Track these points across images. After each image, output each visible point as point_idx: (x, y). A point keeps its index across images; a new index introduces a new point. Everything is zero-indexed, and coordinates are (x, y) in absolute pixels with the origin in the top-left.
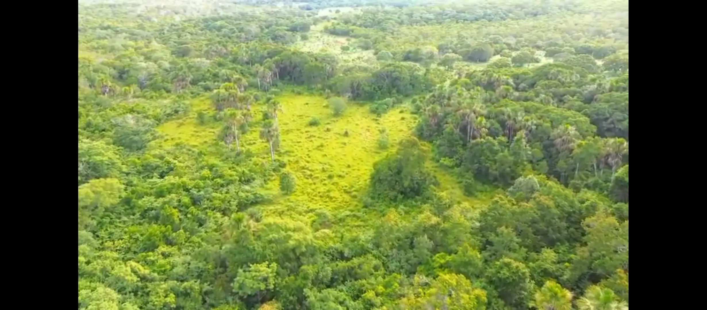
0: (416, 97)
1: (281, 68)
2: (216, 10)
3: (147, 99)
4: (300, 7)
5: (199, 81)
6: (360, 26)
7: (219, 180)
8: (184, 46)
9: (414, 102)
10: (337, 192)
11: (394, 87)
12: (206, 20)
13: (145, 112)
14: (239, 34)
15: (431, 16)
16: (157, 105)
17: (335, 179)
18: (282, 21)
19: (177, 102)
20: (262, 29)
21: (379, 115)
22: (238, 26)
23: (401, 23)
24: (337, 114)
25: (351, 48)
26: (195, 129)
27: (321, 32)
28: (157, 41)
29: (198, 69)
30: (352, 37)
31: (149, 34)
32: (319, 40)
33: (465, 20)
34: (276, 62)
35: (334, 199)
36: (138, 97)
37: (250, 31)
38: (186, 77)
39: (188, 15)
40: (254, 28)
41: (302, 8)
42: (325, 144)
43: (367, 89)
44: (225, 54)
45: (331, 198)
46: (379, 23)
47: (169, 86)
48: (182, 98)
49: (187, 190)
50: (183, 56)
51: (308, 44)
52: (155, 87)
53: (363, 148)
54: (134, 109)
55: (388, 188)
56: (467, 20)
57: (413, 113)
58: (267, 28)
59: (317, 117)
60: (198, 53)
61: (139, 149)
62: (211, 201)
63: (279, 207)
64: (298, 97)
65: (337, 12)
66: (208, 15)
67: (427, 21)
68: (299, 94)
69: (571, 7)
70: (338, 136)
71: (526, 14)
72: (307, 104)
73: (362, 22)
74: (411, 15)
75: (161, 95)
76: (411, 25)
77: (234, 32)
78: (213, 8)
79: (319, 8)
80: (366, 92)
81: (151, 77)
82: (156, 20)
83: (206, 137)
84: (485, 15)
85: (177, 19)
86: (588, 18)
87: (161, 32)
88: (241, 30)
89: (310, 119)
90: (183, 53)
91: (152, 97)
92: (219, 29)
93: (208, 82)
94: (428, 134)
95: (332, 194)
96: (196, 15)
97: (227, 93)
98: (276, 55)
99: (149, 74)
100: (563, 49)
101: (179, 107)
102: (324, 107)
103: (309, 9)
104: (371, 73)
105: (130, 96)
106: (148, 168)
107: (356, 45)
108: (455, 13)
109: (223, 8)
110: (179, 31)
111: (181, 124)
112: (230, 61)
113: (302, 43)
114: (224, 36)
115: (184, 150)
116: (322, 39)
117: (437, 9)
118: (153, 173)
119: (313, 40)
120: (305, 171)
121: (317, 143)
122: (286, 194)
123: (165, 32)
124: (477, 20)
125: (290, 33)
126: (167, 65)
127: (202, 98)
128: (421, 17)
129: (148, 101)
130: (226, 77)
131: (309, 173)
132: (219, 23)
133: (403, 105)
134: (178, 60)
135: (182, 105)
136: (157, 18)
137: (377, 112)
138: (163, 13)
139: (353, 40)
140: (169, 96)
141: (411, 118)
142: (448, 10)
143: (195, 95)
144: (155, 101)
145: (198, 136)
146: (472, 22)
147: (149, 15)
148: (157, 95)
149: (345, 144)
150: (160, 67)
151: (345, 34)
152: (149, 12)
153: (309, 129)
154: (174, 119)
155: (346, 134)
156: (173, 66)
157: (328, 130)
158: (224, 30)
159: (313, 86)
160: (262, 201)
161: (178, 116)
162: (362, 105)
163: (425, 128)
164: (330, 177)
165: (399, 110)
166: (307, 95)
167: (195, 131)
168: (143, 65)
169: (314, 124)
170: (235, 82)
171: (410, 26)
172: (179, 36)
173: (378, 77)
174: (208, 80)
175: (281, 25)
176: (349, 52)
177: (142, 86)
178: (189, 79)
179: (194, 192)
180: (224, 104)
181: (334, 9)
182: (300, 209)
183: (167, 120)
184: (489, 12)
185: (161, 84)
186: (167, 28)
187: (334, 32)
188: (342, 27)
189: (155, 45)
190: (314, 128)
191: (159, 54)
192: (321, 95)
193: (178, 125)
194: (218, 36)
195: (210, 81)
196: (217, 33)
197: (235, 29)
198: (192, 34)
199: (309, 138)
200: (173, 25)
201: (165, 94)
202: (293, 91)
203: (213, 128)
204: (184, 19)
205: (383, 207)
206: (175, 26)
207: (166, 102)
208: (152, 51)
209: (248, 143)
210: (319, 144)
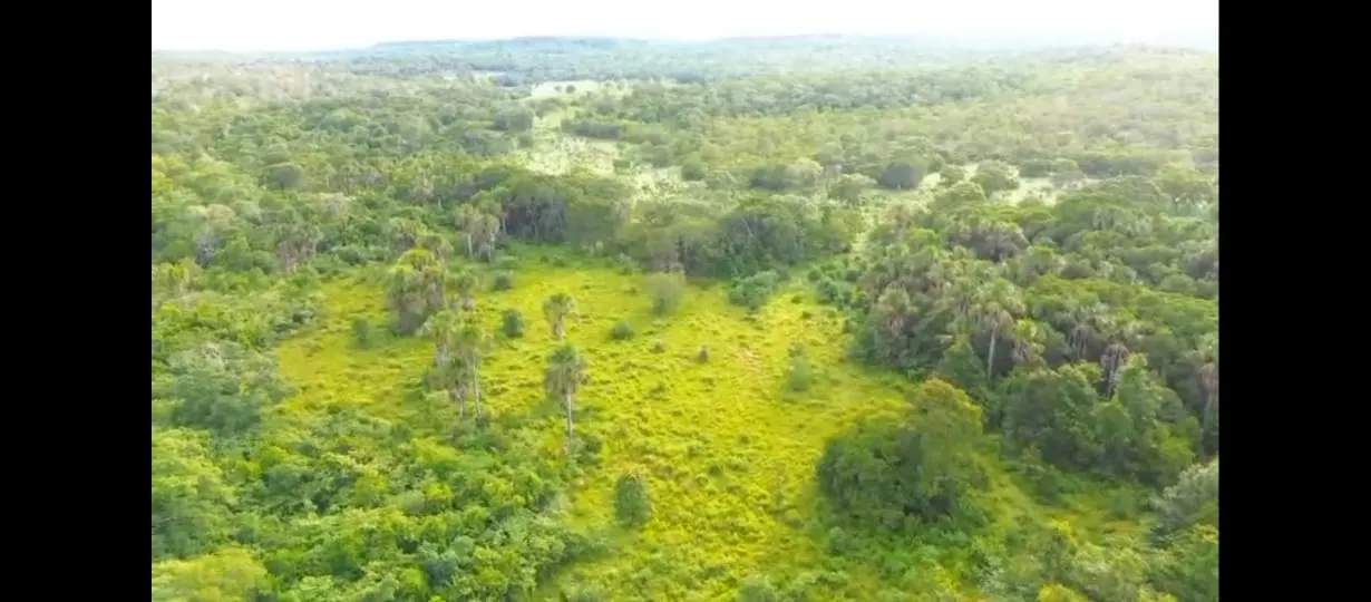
0: (816, 267)
1: (512, 211)
2: (320, 87)
3: (224, 292)
4: (490, 79)
5: (333, 244)
6: (634, 118)
7: (474, 508)
8: (282, 165)
9: (813, 277)
10: (751, 514)
11: (765, 245)
12: (308, 109)
13: (227, 325)
14: (391, 137)
15: (770, 99)
16: (251, 306)
17: (732, 478)
18: (469, 109)
19: (296, 295)
20: (435, 126)
21: (754, 308)
22: (385, 120)
23: (713, 113)
24: (661, 309)
25: (632, 164)
26: (352, 361)
27: (556, 130)
28: (210, 154)
29: (327, 216)
30: (624, 139)
31: (190, 139)
32: (558, 147)
33: (834, 106)
34: (501, 198)
35: (752, 534)
36: (200, 288)
37: (414, 130)
38: (310, 236)
39: (265, 96)
40: (421, 124)
41: (496, 82)
42: (667, 385)
43: (712, 252)
44: (378, 180)
45: (743, 531)
46: (673, 112)
47: (267, 257)
48: (307, 286)
49: (410, 547)
50: (282, 187)
51: (537, 156)
52: (236, 264)
53: (754, 390)
54: (201, 319)
55: (878, 501)
56: (838, 106)
57: (823, 302)
58: (446, 121)
59: (625, 318)
60: (313, 180)
61: (241, 428)
62: (475, 572)
63: (628, 566)
64: (559, 271)
65: (570, 90)
66: (307, 96)
67: (762, 109)
68: (560, 264)
69: (1017, 81)
70: (685, 362)
71: (943, 94)
72: (587, 287)
73: (638, 111)
74: (728, 97)
75: (252, 280)
76: (735, 117)
77: (379, 134)
78: (315, 83)
79: (531, 83)
80: (711, 260)
81: (222, 237)
82: (197, 109)
83: (383, 379)
84: (870, 95)
85: (244, 104)
86: (1061, 103)
87: (217, 134)
88: (393, 129)
89: (610, 325)
90: (278, 179)
91: (233, 287)
92: (346, 126)
93: (353, 246)
94: (888, 352)
95: (741, 522)
96: (280, 97)
97: (420, 275)
98: (496, 183)
99: (218, 231)
100: (1053, 163)
101: (303, 308)
102: (626, 292)
103: (508, 84)
104: (712, 218)
105: (181, 287)
106: (283, 483)
107: (638, 157)
108: (812, 93)
109: (335, 82)
110: (259, 133)
111: (316, 349)
112: (389, 196)
113: (523, 153)
114: (359, 141)
115: (355, 424)
116: (562, 145)
117: (777, 86)
118: (298, 497)
119: (544, 147)
120: (651, 457)
121: (649, 382)
122: (629, 526)
123: (226, 133)
124: (854, 105)
125: (498, 134)
126: (254, 209)
127: (346, 282)
128: (750, 101)
129: (227, 296)
130: (399, 235)
131: (663, 462)
132: (341, 114)
133: (793, 285)
134: (276, 197)
135: (308, 303)
136: (198, 102)
137: (748, 303)
138: (208, 93)
139: (629, 147)
140: (273, 283)
141: (823, 313)
142: (799, 88)
143: (327, 275)
144: (242, 296)
145: (364, 378)
146: (847, 110)
147: (177, 97)
148: (246, 280)
149: (710, 381)
150: (238, 213)
151: (610, 134)
152: (176, 91)
153: (614, 348)
154: (293, 336)
155: (703, 358)
156: (267, 210)
157: (658, 349)
158: (357, 128)
159: (584, 247)
160: (583, 553)
161: (303, 329)
162: (705, 287)
163: (878, 340)
164: (714, 471)
165: (789, 296)
166: (578, 269)
167: (353, 366)
168: (202, 210)
169: (619, 335)
170: (425, 246)
171: (732, 119)
172: (260, 143)
173: (732, 225)
174: (352, 240)
175: (469, 117)
176: (628, 171)
177: (205, 262)
178: (315, 241)
179: (429, 551)
180: (414, 300)
181: (564, 85)
182: (685, 569)
183: (277, 342)
184: (876, 90)
185: (250, 254)
186: (229, 127)
187: (583, 131)
188: (598, 121)
189: (210, 163)
190: (627, 345)
191: (230, 185)
192: (609, 266)
193: (308, 351)
194: (344, 141)
195: (356, 241)
196: (342, 134)
197: (381, 128)
198: (286, 137)
199: (623, 370)
200: (238, 118)
201: (264, 279)
202: (545, 259)
203: (393, 355)
204: (257, 105)
205: (881, 552)
206: (244, 120)
207: (271, 296)
208: (208, 177)
209: (490, 388)
210: (655, 385)
